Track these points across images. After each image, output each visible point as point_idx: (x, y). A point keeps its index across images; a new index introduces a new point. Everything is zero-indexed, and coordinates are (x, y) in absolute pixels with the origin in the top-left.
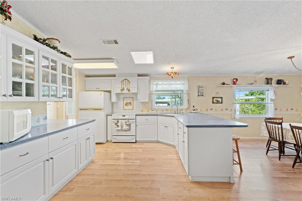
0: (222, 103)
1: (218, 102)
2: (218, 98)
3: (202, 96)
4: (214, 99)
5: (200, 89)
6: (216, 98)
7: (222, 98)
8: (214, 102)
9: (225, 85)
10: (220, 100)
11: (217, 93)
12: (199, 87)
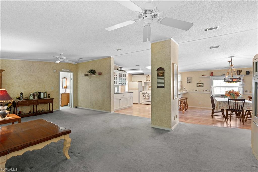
0: (203, 87)
1: (200, 86)
2: (200, 84)
3: (190, 83)
4: (198, 84)
5: (189, 79)
6: (199, 84)
7: (203, 84)
8: (198, 86)
9: (204, 76)
10: (202, 85)
11: (200, 81)
12: (188, 78)
